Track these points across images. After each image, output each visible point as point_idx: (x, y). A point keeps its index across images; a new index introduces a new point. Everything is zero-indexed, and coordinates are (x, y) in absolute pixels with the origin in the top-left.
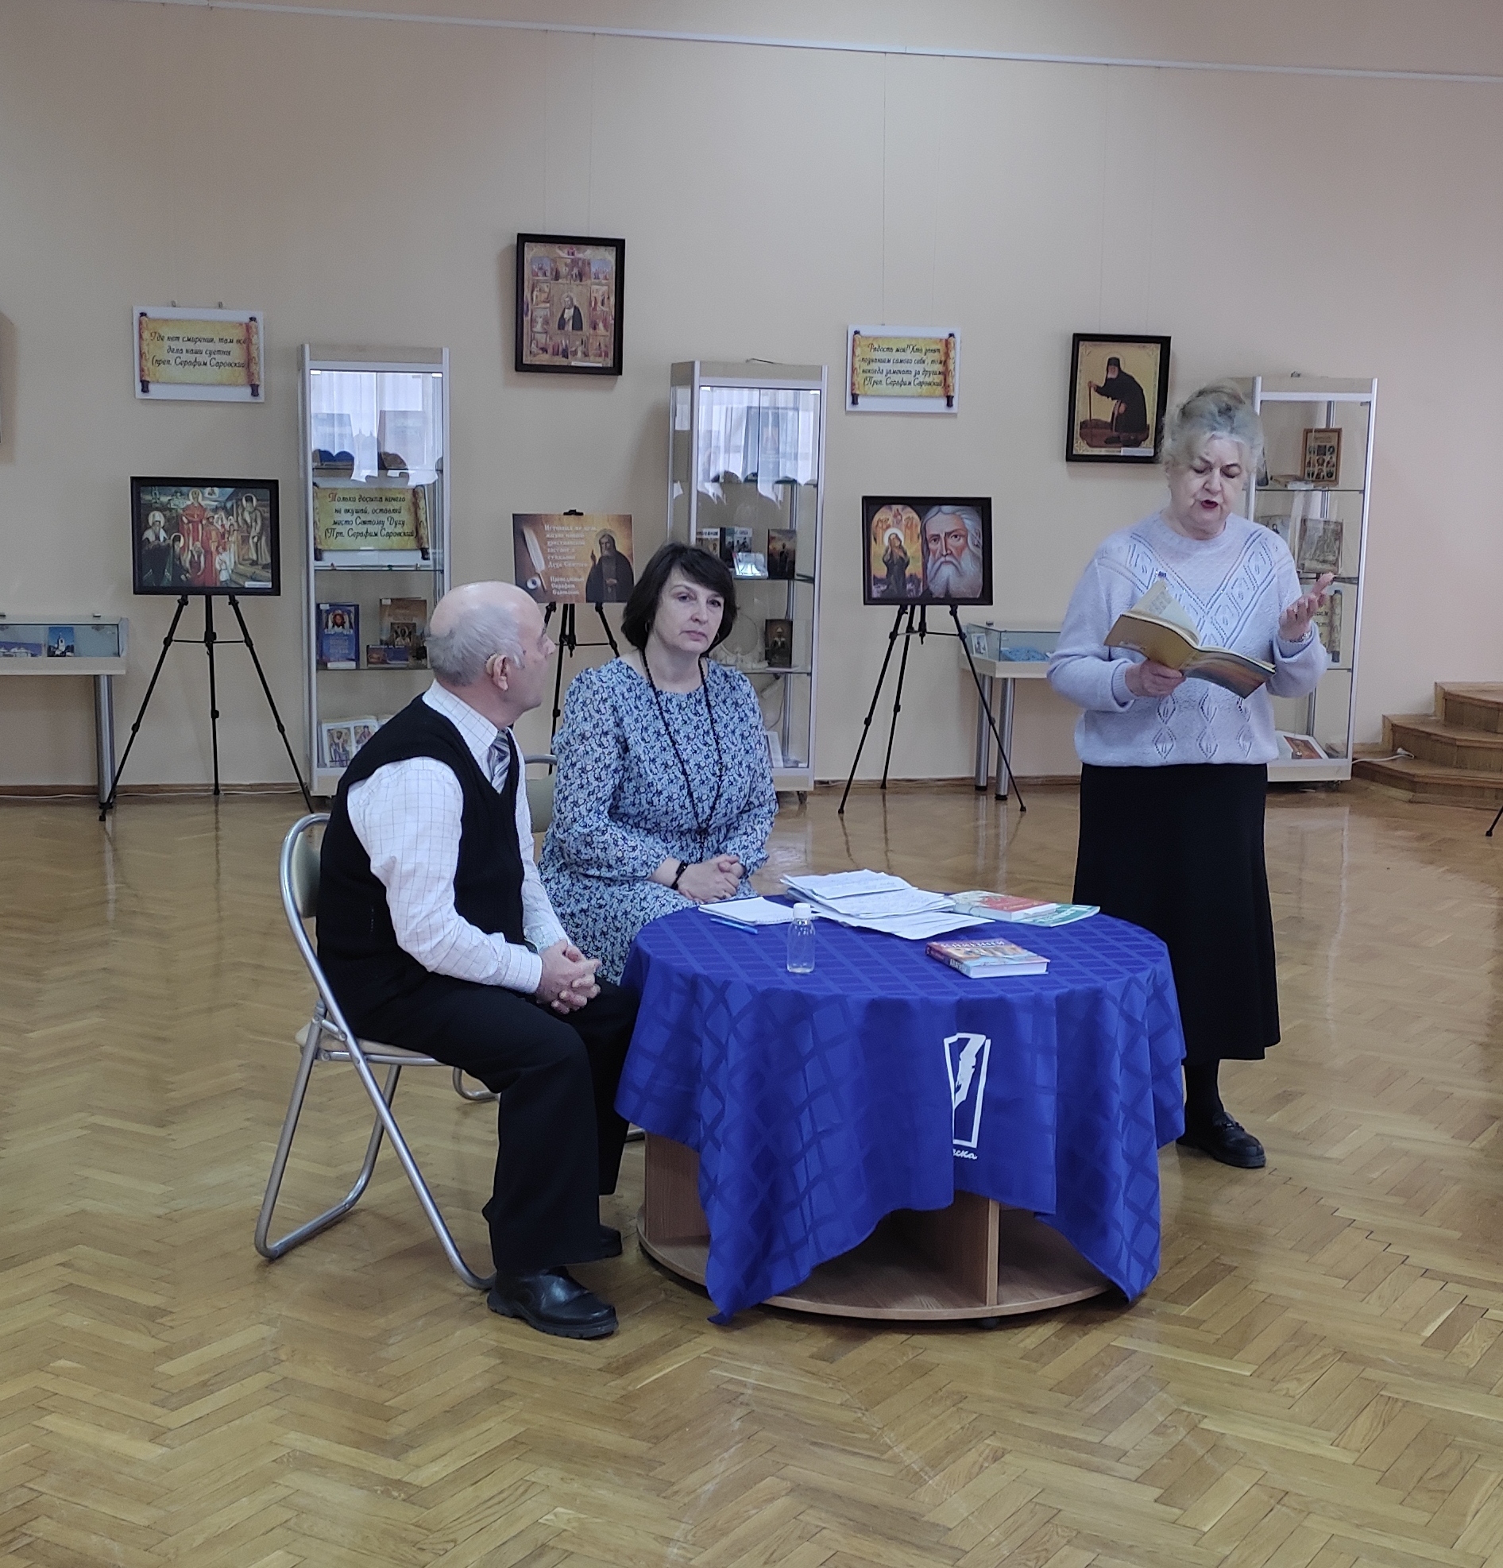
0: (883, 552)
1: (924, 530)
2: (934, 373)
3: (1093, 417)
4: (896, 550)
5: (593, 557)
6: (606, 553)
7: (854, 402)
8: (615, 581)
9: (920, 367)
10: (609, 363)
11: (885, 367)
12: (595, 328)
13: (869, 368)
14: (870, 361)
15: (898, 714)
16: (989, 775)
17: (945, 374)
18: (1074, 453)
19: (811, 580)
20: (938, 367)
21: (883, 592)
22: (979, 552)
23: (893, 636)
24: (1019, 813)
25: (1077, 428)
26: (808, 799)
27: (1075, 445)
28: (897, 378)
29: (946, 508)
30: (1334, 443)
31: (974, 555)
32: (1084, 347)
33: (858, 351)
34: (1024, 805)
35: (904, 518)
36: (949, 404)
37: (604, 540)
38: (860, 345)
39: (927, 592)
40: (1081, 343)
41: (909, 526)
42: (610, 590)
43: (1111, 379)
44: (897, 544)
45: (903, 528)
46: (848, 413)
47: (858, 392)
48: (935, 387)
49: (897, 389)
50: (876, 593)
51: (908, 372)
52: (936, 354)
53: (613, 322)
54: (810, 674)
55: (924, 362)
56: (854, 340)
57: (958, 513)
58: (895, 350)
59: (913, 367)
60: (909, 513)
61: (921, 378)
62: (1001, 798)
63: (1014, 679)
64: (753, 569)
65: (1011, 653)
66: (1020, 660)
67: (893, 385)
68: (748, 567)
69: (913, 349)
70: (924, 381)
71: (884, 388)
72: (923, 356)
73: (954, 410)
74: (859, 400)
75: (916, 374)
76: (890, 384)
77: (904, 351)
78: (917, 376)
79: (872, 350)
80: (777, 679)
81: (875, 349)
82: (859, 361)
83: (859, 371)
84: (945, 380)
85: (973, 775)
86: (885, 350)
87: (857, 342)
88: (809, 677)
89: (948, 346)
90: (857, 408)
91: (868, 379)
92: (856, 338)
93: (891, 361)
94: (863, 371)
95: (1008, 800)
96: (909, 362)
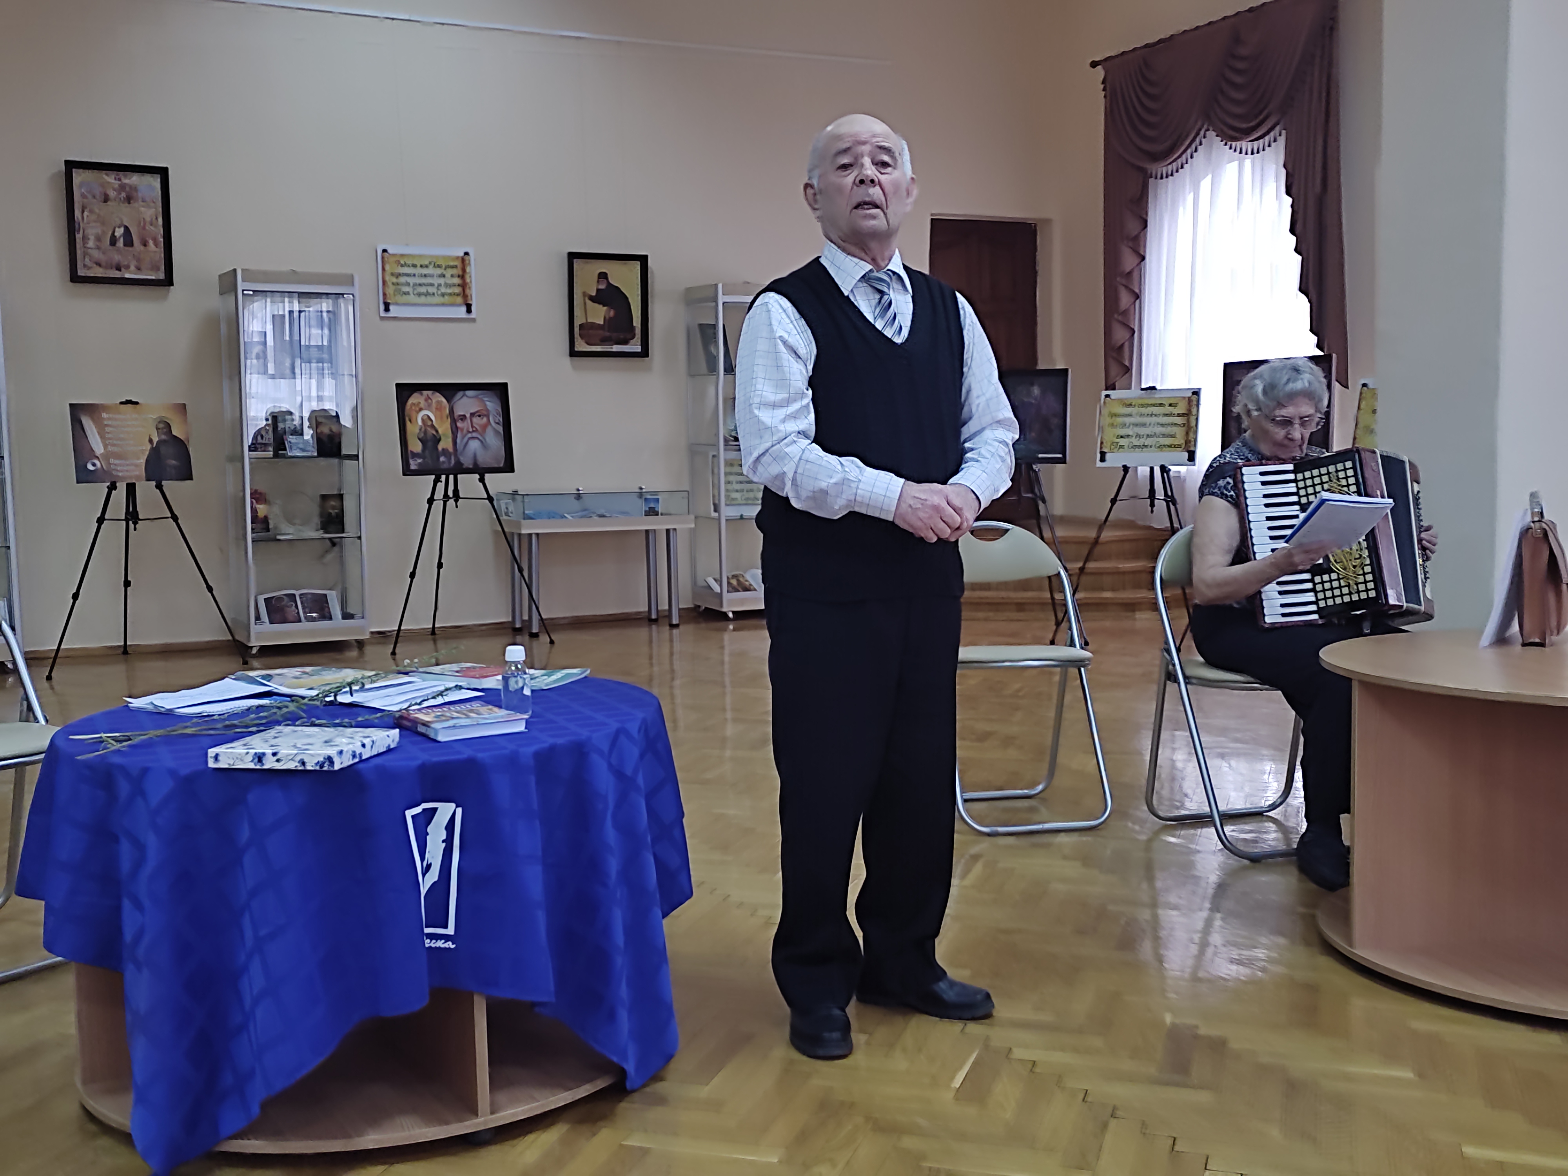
0: (417, 431)
1: (452, 411)
2: (454, 285)
3: (588, 321)
4: (429, 429)
7: (387, 310)
9: (442, 280)
10: (161, 276)
11: (412, 280)
12: (146, 246)
13: (397, 281)
14: (399, 275)
15: (441, 570)
16: (523, 617)
17: (464, 286)
18: (576, 350)
19: (356, 458)
20: (457, 281)
22: (500, 429)
23: (431, 501)
24: (549, 645)
25: (577, 329)
26: (366, 647)
27: (576, 343)
28: (423, 289)
29: (470, 393)
32: (577, 264)
33: (387, 267)
34: (553, 638)
35: (434, 401)
36: (469, 311)
38: (388, 262)
40: (575, 260)
41: (439, 408)
44: (429, 423)
46: (382, 318)
47: (389, 301)
48: (455, 297)
49: (423, 299)
51: (432, 285)
52: (455, 269)
53: (162, 240)
54: (359, 538)
55: (444, 276)
56: (383, 258)
57: (480, 397)
58: (419, 266)
59: (436, 281)
60: (439, 397)
61: (443, 289)
62: (533, 636)
63: (537, 534)
64: (303, 450)
65: (534, 515)
66: (541, 519)
67: (420, 296)
68: (299, 448)
69: (434, 265)
70: (446, 292)
71: (412, 299)
72: (443, 271)
73: (473, 315)
74: (392, 308)
75: (438, 286)
76: (417, 294)
77: (427, 266)
78: (440, 288)
79: (399, 266)
80: (334, 544)
81: (402, 266)
82: (389, 275)
83: (390, 284)
84: (464, 291)
85: (510, 619)
86: (410, 266)
87: (386, 259)
88: (360, 541)
89: (464, 263)
90: (392, 314)
91: (398, 290)
92: (386, 256)
93: (417, 276)
94: (393, 284)
95: (540, 637)
96: (432, 276)
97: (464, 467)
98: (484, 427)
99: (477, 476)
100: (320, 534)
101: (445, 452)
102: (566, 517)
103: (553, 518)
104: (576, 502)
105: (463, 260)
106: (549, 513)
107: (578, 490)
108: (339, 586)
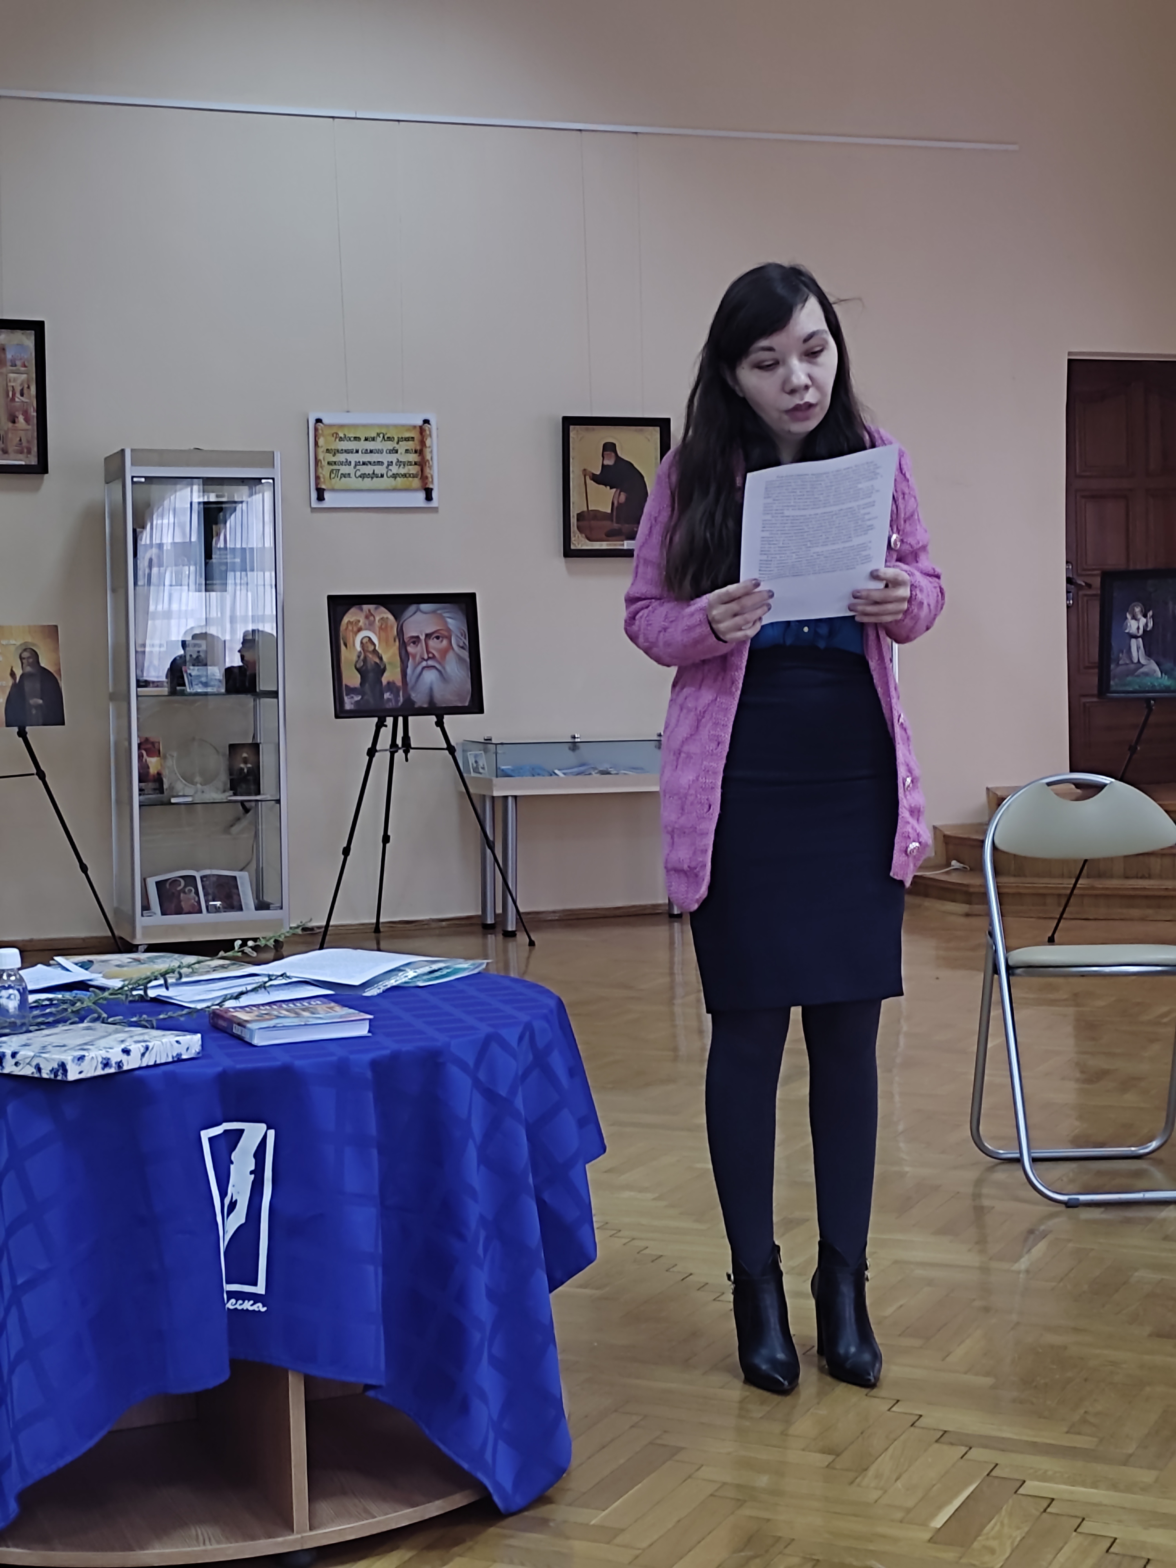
0: (355, 658)
1: (400, 632)
2: (410, 463)
3: (591, 508)
5: (13, 674)
6: (28, 669)
7: (320, 498)
8: (40, 701)
9: (393, 458)
10: (33, 461)
11: (353, 458)
12: (14, 422)
13: (334, 459)
14: (336, 452)
15: (388, 845)
16: (495, 913)
17: (422, 464)
18: (572, 547)
19: (275, 694)
21: (357, 702)
22: (465, 654)
23: (372, 752)
24: (527, 947)
25: (573, 521)
27: (573, 539)
28: (368, 470)
29: (424, 607)
31: (460, 658)
32: (575, 432)
33: (321, 441)
34: (533, 938)
35: (377, 619)
36: (429, 498)
37: (26, 655)
38: (323, 435)
39: (409, 701)
40: (571, 427)
41: (384, 627)
42: (34, 712)
43: (608, 466)
45: (377, 629)
46: (314, 510)
47: (323, 487)
48: (410, 479)
49: (368, 483)
50: (349, 704)
51: (380, 463)
52: (411, 443)
53: (35, 414)
54: (278, 801)
55: (397, 452)
56: (316, 430)
57: (439, 612)
58: (363, 439)
59: (386, 458)
60: (384, 614)
61: (394, 469)
62: (509, 935)
63: (515, 797)
64: (207, 685)
65: (512, 770)
66: (522, 776)
67: (364, 478)
68: (201, 683)
69: (384, 437)
70: (399, 473)
71: (353, 482)
72: (396, 445)
73: (434, 503)
74: (327, 495)
75: (388, 465)
76: (360, 476)
77: (373, 439)
78: (390, 467)
79: (337, 440)
80: (247, 811)
81: (341, 439)
82: (323, 452)
83: (325, 463)
84: (422, 470)
85: (480, 913)
86: (352, 439)
87: (320, 432)
88: (278, 805)
89: (424, 434)
90: (326, 504)
91: (334, 472)
92: (319, 428)
93: (360, 452)
94: (329, 463)
95: (518, 936)
96: (380, 452)
97: (416, 706)
98: (444, 652)
99: (433, 719)
100: (228, 796)
102: (556, 775)
103: (539, 775)
104: (571, 753)
105: (422, 430)
106: (533, 769)
107: (574, 737)
108: (253, 865)
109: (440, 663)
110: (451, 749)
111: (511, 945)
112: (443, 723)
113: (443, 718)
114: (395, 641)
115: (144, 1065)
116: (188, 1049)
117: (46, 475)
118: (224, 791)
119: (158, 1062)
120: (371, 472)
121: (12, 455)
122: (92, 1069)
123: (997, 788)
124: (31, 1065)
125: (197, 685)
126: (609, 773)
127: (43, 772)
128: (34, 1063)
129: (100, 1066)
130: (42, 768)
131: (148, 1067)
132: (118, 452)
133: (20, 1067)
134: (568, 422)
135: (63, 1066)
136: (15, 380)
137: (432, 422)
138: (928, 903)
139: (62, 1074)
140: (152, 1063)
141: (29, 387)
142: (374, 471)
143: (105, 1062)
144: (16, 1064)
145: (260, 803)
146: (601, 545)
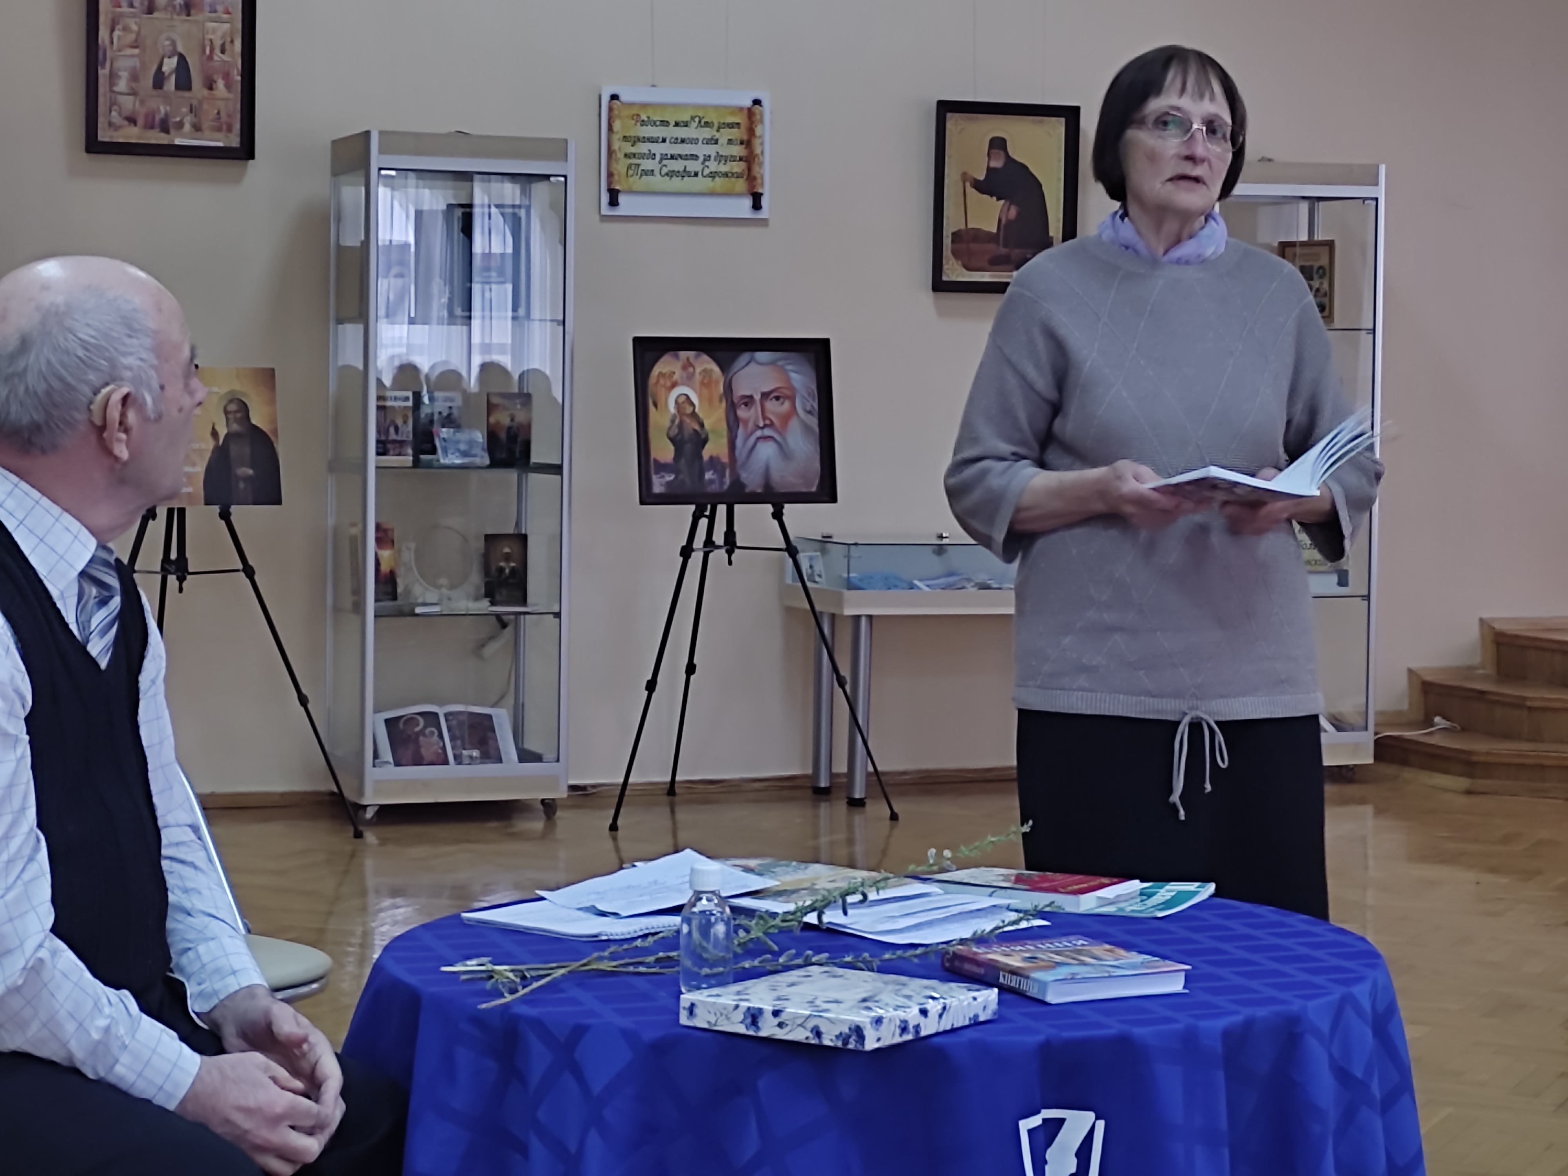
0: (667, 423)
1: (729, 388)
2: (733, 159)
3: (970, 226)
4: (688, 420)
5: (215, 434)
6: (235, 427)
7: (614, 202)
8: (250, 472)
9: (711, 150)
10: (234, 141)
11: (659, 149)
12: (211, 88)
13: (633, 150)
14: (637, 140)
15: (692, 677)
16: (834, 770)
17: (750, 160)
18: (945, 278)
19: (557, 469)
20: (737, 150)
21: (669, 484)
22: (813, 422)
23: (686, 552)
24: (888, 822)
25: (947, 241)
26: (559, 814)
27: (945, 267)
28: (678, 165)
29: (761, 356)
30: (1324, 261)
31: (806, 428)
33: (617, 125)
34: (896, 809)
35: (698, 370)
36: (757, 206)
37: (233, 407)
38: (619, 117)
39: (737, 483)
40: (949, 115)
41: (707, 383)
42: (242, 485)
43: (995, 169)
44: (689, 410)
46: (605, 218)
47: (617, 187)
48: (733, 180)
49: (676, 183)
50: (658, 486)
51: (694, 157)
52: (735, 130)
53: (239, 78)
54: (558, 615)
55: (716, 143)
56: (611, 109)
57: (780, 363)
58: (672, 123)
59: (701, 150)
60: (706, 364)
61: (713, 166)
62: (856, 804)
63: (870, 617)
64: (465, 454)
65: (861, 580)
66: (874, 589)
67: (672, 176)
68: (459, 450)
69: (700, 122)
70: (718, 170)
71: (658, 182)
72: (715, 133)
73: (764, 214)
74: (622, 199)
75: (705, 160)
76: (667, 174)
77: (686, 125)
78: (707, 163)
79: (638, 124)
80: (504, 625)
81: (643, 124)
82: (619, 139)
83: (620, 155)
84: (749, 169)
85: (810, 771)
86: (658, 123)
87: (616, 112)
88: (558, 620)
89: (753, 119)
90: (619, 211)
91: (633, 167)
92: (615, 106)
93: (668, 141)
94: (626, 155)
95: (867, 805)
96: (694, 141)
97: (747, 490)
98: (786, 419)
99: (769, 508)
100: (484, 605)
101: (714, 462)
102: (918, 588)
103: (896, 586)
104: (935, 558)
105: (750, 113)
106: (886, 579)
107: (941, 537)
108: (510, 700)
109: (780, 433)
110: (791, 550)
111: (858, 819)
112: (782, 514)
113: (783, 507)
114: (721, 401)
115: (941, 1029)
116: (985, 1008)
117: (251, 162)
118: (477, 599)
119: (955, 1026)
120: (681, 169)
121: (207, 133)
122: (890, 1037)
123: (1493, 619)
124: (804, 1028)
125: (452, 454)
126: (988, 587)
127: (252, 568)
128: (811, 1024)
129: (898, 1031)
130: (251, 563)
131: (945, 1032)
132: (358, 134)
133: (786, 1030)
134: (945, 108)
135: (858, 1032)
136: (214, 31)
137: (765, 103)
138: (1408, 774)
139: (857, 1042)
140: (948, 1027)
141: (232, 42)
142: (685, 167)
143: (903, 1025)
144: (781, 1025)
145: (522, 617)
146: (983, 277)
